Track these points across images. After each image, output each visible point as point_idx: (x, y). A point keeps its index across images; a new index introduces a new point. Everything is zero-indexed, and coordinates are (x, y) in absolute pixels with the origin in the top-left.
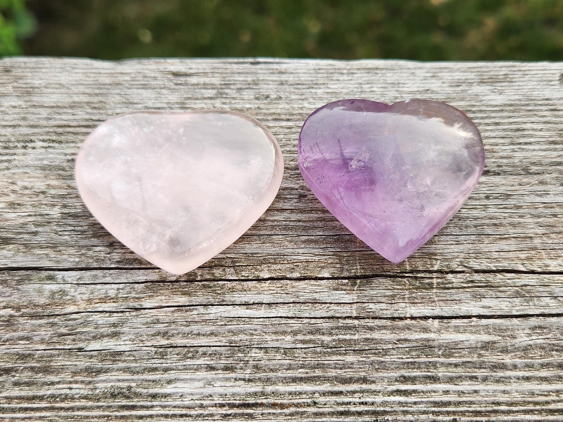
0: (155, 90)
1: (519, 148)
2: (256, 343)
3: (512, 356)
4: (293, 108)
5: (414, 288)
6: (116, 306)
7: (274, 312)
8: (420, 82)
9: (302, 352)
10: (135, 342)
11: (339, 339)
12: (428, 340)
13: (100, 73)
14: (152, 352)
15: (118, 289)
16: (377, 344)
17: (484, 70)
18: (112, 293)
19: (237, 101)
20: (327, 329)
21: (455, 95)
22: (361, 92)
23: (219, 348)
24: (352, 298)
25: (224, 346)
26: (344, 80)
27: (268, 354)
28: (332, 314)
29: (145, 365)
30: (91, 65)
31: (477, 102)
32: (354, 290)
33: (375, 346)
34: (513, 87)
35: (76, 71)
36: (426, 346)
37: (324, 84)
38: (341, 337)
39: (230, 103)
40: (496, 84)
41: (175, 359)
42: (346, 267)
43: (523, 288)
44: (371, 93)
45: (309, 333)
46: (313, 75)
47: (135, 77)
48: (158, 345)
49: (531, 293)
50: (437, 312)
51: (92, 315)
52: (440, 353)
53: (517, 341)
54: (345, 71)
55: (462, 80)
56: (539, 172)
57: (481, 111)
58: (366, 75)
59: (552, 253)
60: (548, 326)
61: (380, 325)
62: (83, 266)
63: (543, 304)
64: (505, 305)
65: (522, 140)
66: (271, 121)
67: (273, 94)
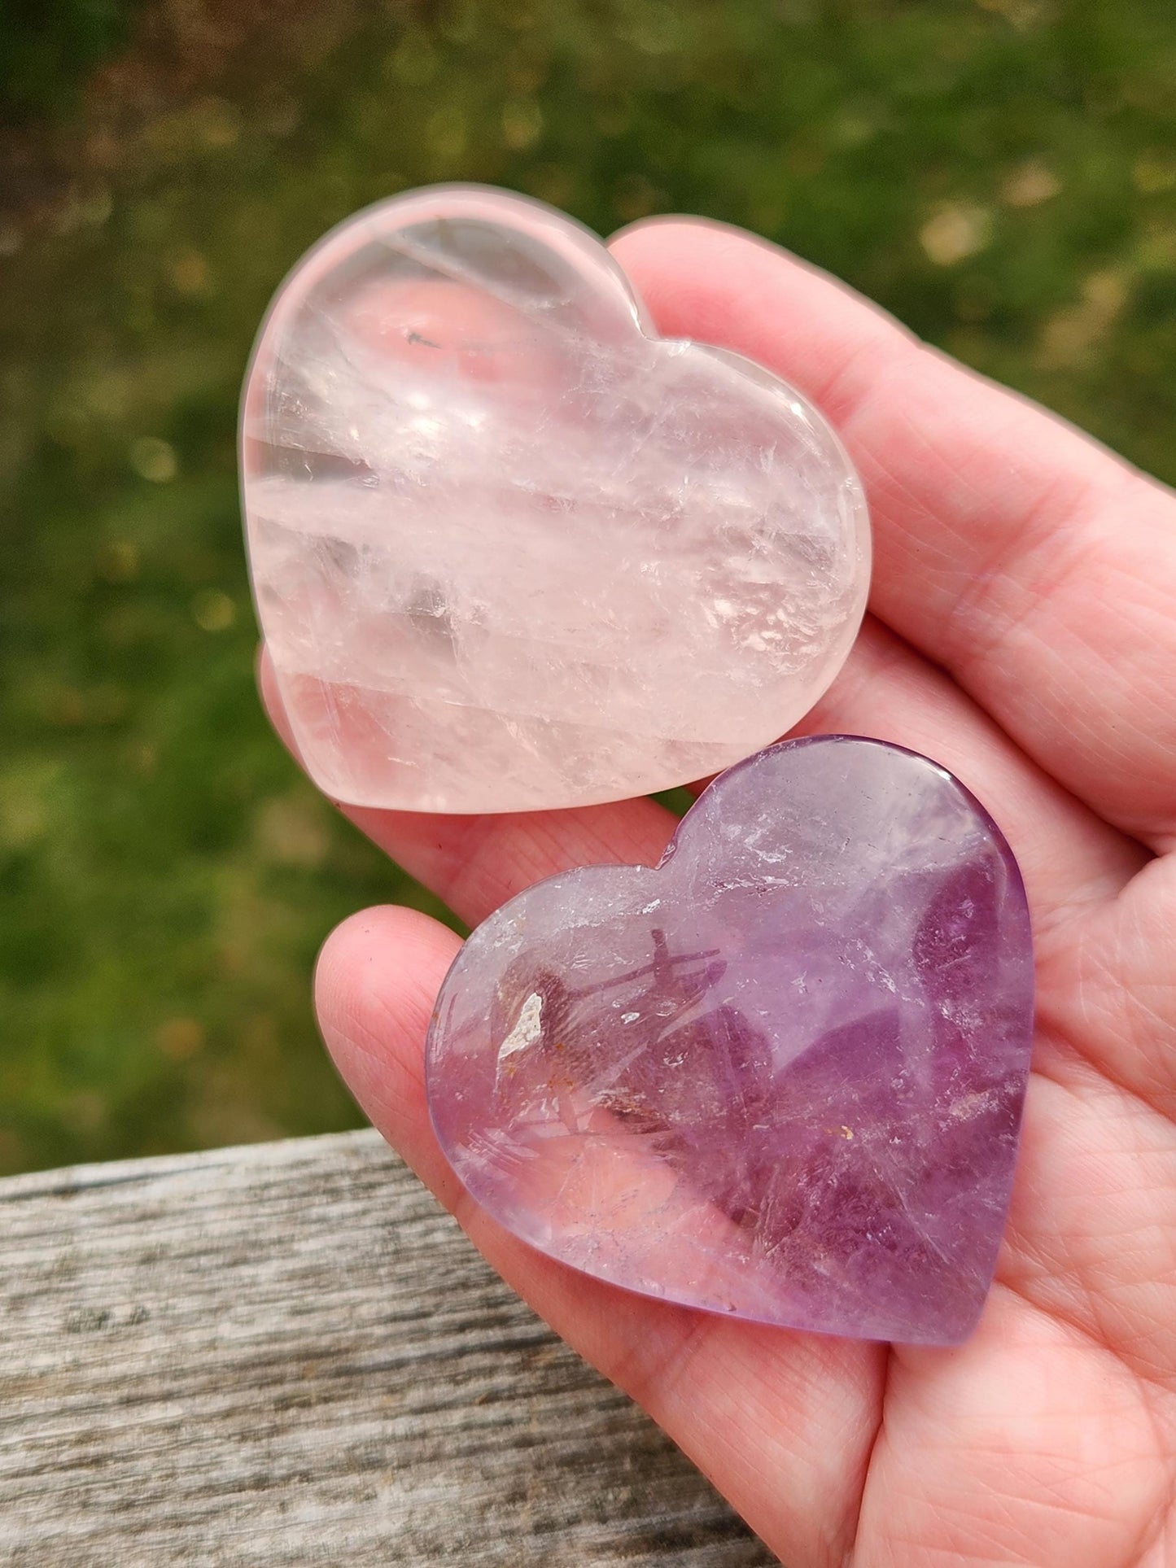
19: (9, 1347)
22: (396, 1252)
26: (344, 1217)
37: (280, 1240)
44: (429, 1252)
46: (247, 1211)
66: (116, 1408)
67: (122, 1298)
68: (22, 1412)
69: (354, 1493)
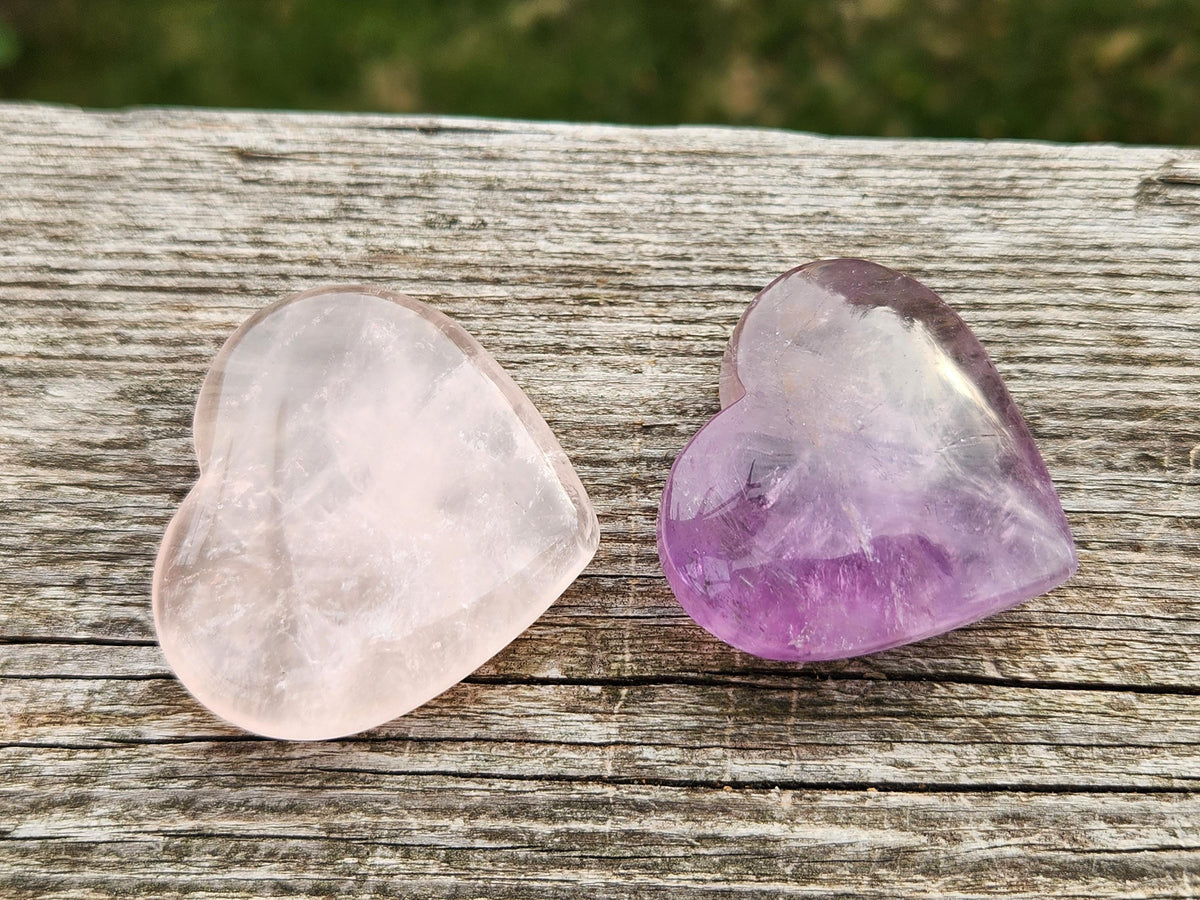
0: (198, 195)
1: (1022, 371)
2: (386, 832)
3: (945, 884)
4: (511, 251)
5: (746, 713)
6: (84, 732)
7: (430, 762)
8: (811, 191)
9: (485, 858)
10: (121, 822)
11: (569, 829)
12: (764, 840)
13: (70, 147)
14: (158, 845)
15: (91, 693)
16: (652, 845)
17: (963, 163)
18: (77, 702)
19: (382, 230)
20: (544, 804)
21: (890, 227)
22: (671, 213)
23: (305, 842)
24: (605, 731)
25: (315, 838)
26: (635, 182)
27: (410, 861)
28: (560, 769)
29: (141, 876)
30: (53, 123)
31: (937, 248)
32: (612, 713)
33: (647, 849)
34: (1026, 213)
35: (16, 139)
36: (759, 853)
37: (586, 191)
38: (574, 825)
39: (367, 235)
40: (988, 204)
41: (207, 864)
42: (600, 655)
43: (990, 720)
44: (696, 218)
45: (504, 813)
46: (563, 166)
47: (152, 160)
48: (171, 829)
49: (1006, 733)
50: (792, 772)
51: (31, 753)
52: (788, 870)
53: (961, 848)
54: (638, 159)
55: (910, 188)
56: (1059, 433)
57: (943, 273)
58: (687, 170)
59: (1065, 637)
60: (1034, 814)
61: (663, 800)
62: (16, 633)
63: (1029, 761)
64: (944, 761)
65: (1032, 351)
66: (459, 284)
67: (467, 212)
68: (390, 274)
69: (627, 366)
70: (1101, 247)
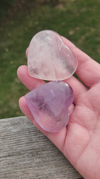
1: (19, 146)
31: (10, 132)
34: (20, 126)
40: (15, 125)
55: (7, 125)
56: (23, 153)
70: (28, 129)
